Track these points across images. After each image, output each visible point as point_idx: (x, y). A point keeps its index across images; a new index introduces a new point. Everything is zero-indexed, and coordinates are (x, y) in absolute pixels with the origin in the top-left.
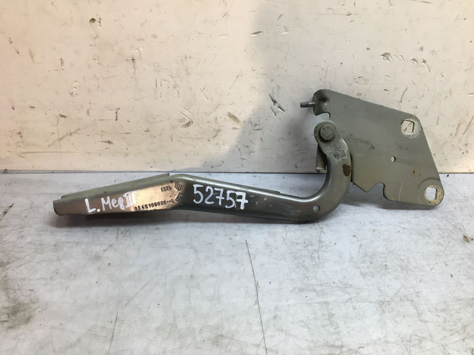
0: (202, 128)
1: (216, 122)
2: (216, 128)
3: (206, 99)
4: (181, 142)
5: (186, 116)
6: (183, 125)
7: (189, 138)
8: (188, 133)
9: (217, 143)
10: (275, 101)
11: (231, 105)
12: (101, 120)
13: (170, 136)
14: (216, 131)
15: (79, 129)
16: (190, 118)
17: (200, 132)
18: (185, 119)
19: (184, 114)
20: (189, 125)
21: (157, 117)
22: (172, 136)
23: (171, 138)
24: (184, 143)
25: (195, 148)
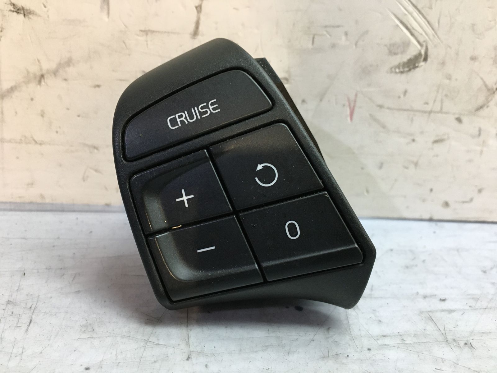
0: (450, 79)
4: (378, 122)
5: (413, 31)
6: (397, 63)
7: (405, 110)
8: (405, 92)
9: (480, 130)
12: (146, 32)
13: (349, 100)
14: (489, 90)
15: (69, 62)
16: (424, 41)
17: (440, 91)
18: (406, 45)
19: (409, 26)
20: (415, 67)
21: (325, 33)
22: (355, 101)
23: (350, 108)
24: (384, 127)
25: (414, 144)
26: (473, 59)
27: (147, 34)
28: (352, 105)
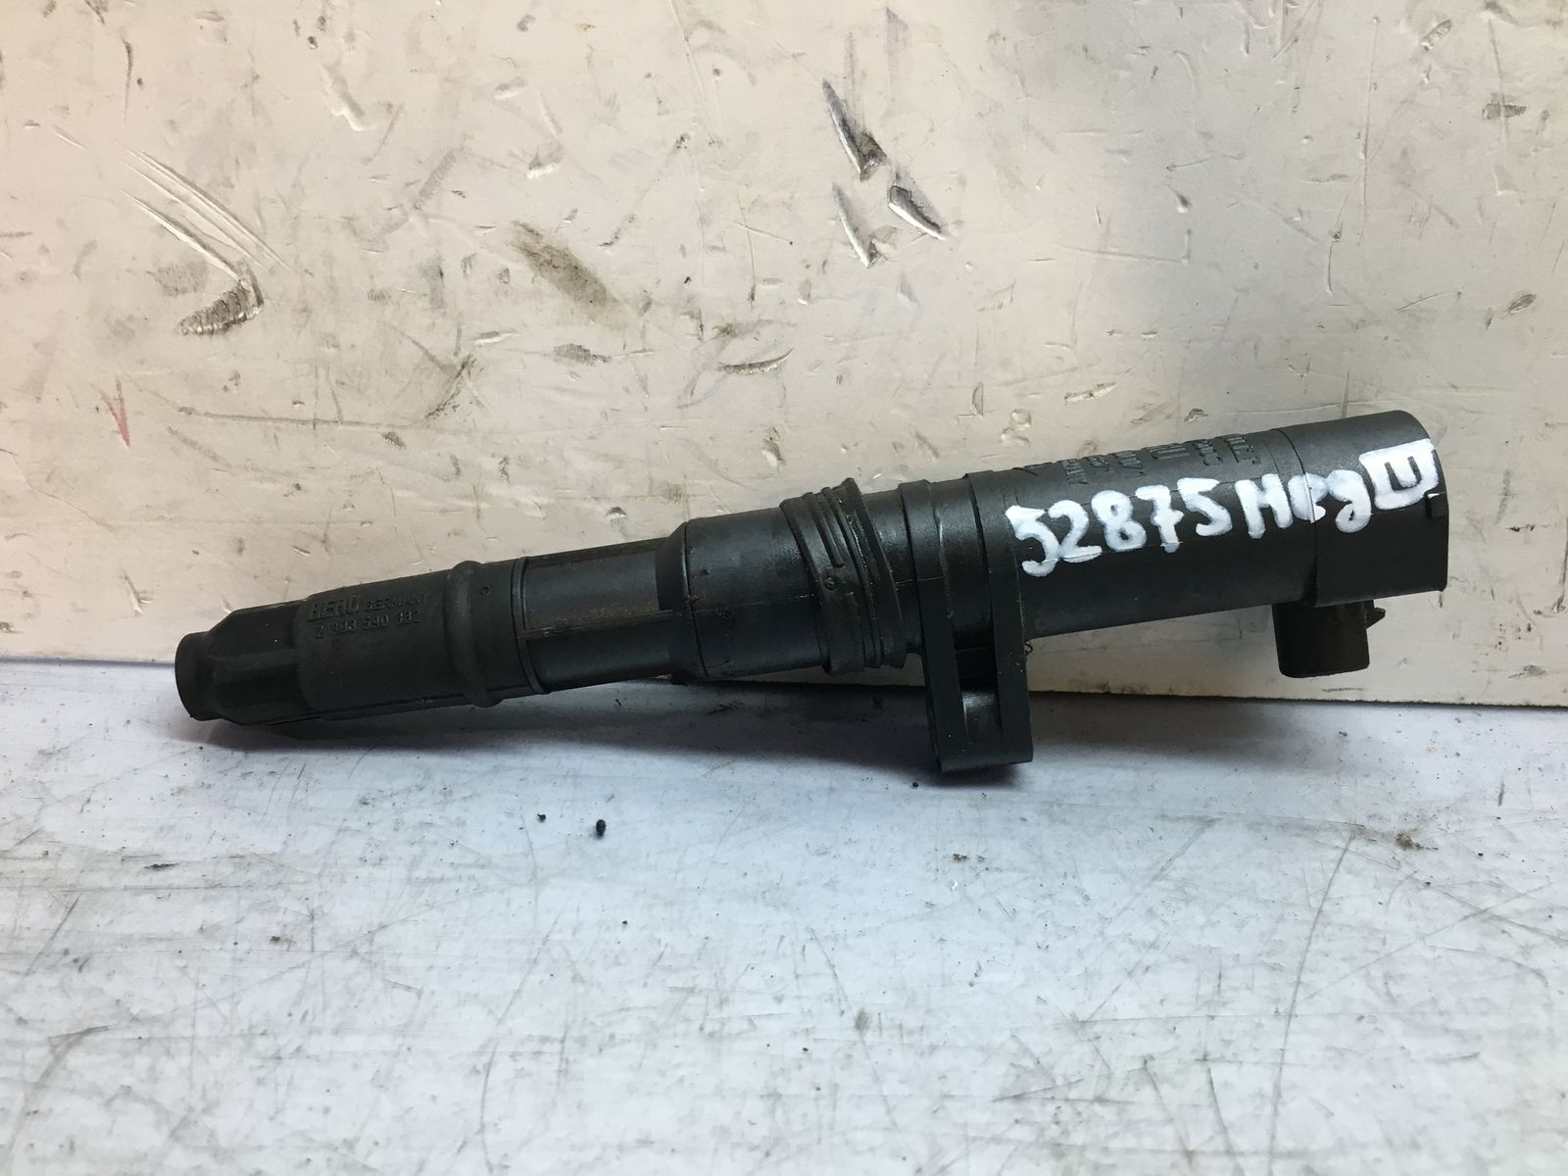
0: (336, 346)
1: (437, 301)
2: (442, 345)
3: (346, 112)
4: (193, 444)
5: (206, 241)
6: (191, 313)
7: (250, 418)
8: (236, 377)
9: (455, 463)
10: (871, 140)
11: (537, 164)
13: (104, 397)
14: (443, 368)
16: (239, 261)
17: (322, 372)
18: (197, 272)
19: (189, 227)
20: (238, 320)
22: (122, 400)
23: (114, 414)
24: (213, 457)
25: (301, 493)
28: (118, 412)
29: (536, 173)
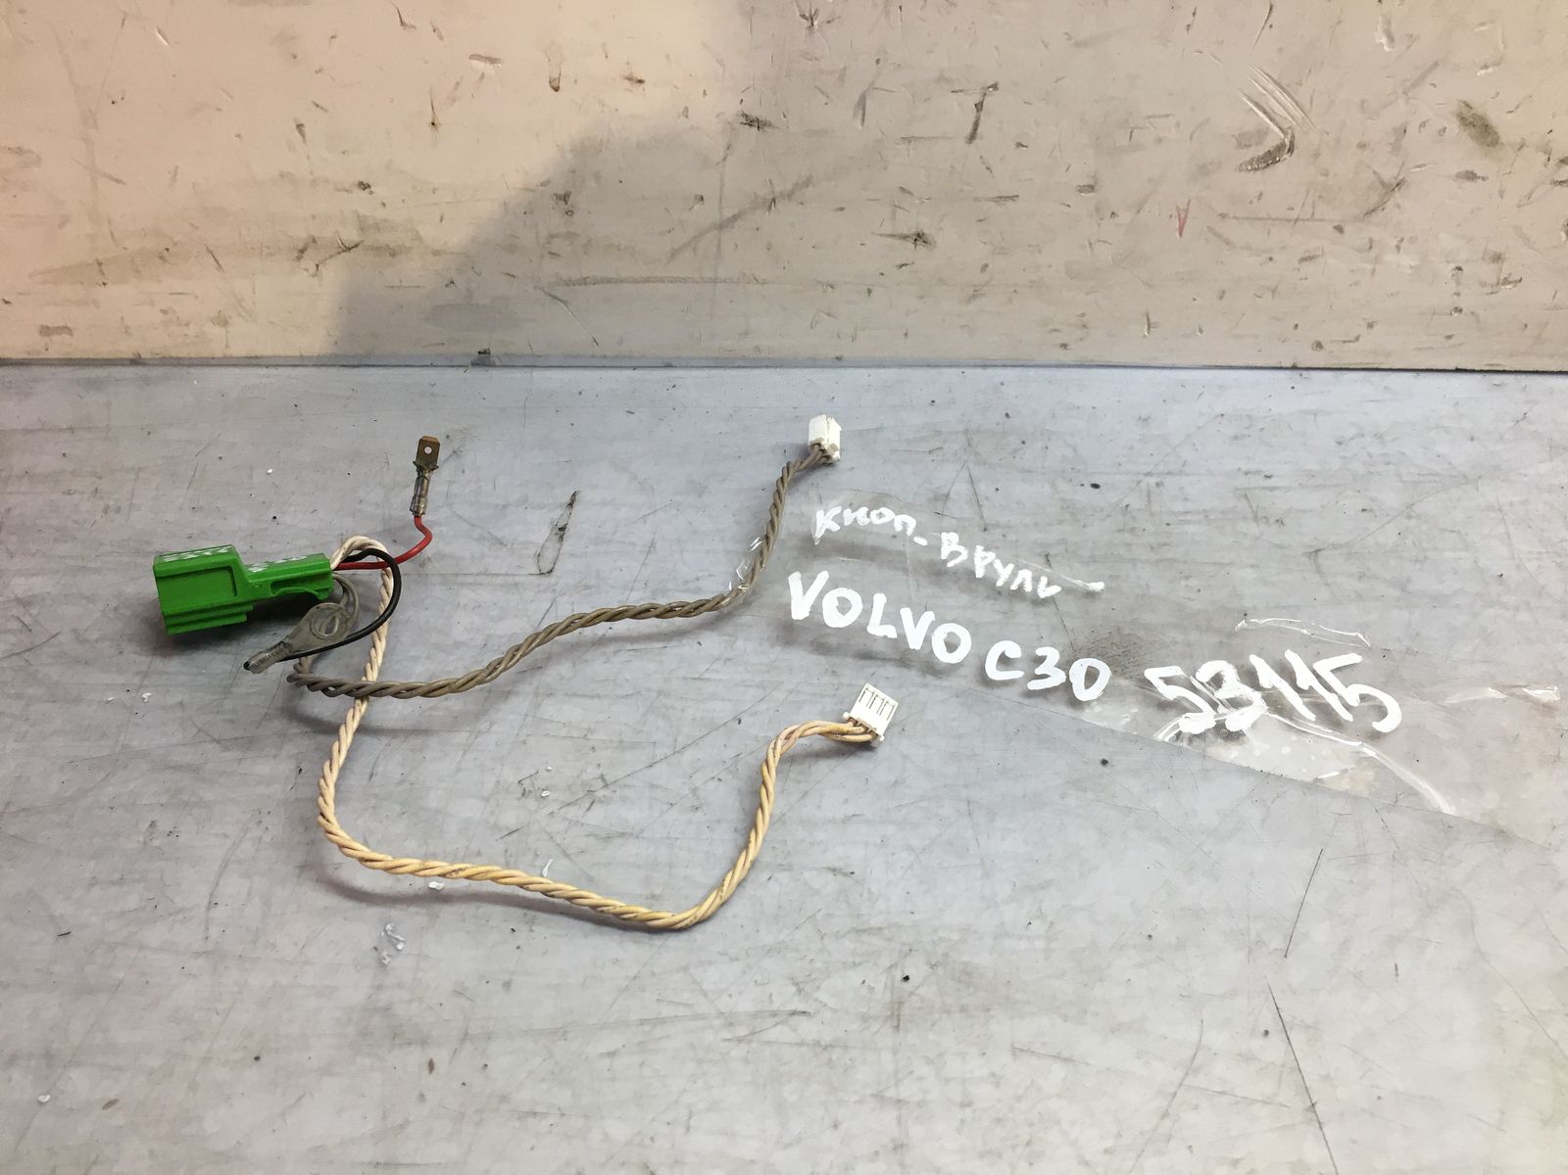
0: (1327, 175)
1: (1396, 147)
2: (1389, 174)
3: (1384, 40)
4: (1220, 236)
5: (1274, 115)
6: (1248, 158)
7: (1259, 219)
8: (1261, 194)
9: (1371, 241)
11: (1486, 67)
12: (908, 140)
13: (1178, 209)
14: (1383, 183)
15: (808, 182)
16: (1289, 128)
17: (1312, 191)
18: (1263, 133)
19: (1268, 109)
20: (1275, 162)
21: (1148, 125)
22: (1187, 211)
23: (1180, 220)
24: (1228, 243)
25: (1271, 263)
26: (1362, 146)
27: (910, 141)
28: (1182, 216)
29: (1483, 72)
